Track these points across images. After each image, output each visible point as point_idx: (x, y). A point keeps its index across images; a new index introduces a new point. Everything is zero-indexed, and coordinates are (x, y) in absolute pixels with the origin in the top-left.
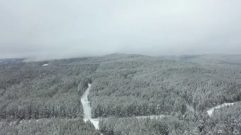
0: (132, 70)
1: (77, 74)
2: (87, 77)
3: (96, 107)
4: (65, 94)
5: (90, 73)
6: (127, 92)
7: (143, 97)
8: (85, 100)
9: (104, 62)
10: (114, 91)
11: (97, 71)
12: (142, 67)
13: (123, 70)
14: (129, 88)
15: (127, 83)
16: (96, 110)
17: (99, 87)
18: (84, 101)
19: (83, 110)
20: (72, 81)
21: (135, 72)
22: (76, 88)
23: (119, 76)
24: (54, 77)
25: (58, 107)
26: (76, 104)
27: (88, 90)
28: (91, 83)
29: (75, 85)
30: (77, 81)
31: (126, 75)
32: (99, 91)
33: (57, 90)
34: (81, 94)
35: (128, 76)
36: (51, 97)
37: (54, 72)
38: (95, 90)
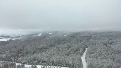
0: (110, 41)
1: (80, 42)
2: (85, 44)
3: (89, 64)
4: (74, 55)
5: (87, 42)
6: (107, 57)
7: (117, 61)
8: (84, 58)
9: (94, 35)
10: (99, 55)
11: (91, 40)
12: (117, 39)
13: (105, 40)
14: (108, 54)
15: (107, 51)
16: (89, 66)
17: (91, 52)
18: (83, 59)
19: (82, 65)
20: (77, 47)
21: (113, 43)
22: (79, 51)
23: (102, 45)
24: (69, 44)
25: (71, 62)
26: (79, 61)
27: (86, 52)
29: (79, 49)
30: (80, 47)
31: (107, 44)
32: (91, 55)
33: (70, 51)
34: (81, 55)
35: (108, 45)
36: (68, 56)
37: (69, 40)
38: (89, 53)
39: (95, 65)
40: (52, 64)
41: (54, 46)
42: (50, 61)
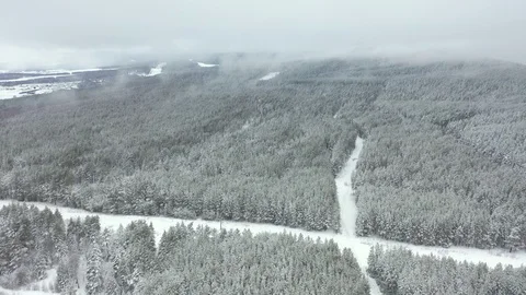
0: (462, 106)
1: (334, 111)
2: (355, 120)
3: (365, 214)
4: (306, 170)
5: (363, 109)
6: (440, 181)
7: (480, 200)
8: (346, 184)
9: (398, 77)
10: (411, 173)
11: (378, 103)
12: (492, 98)
13: (440, 103)
14: (448, 168)
15: (446, 152)
16: (366, 222)
17: (377, 159)
18: (343, 186)
19: (339, 218)
20: (321, 134)
21: (472, 114)
22: (325, 156)
23: (426, 126)
24: (286, 119)
25: (292, 206)
26: (327, 202)
27: (356, 155)
28: (361, 134)
29: (328, 145)
30: (333, 135)
31: (447, 122)
32: (377, 171)
33: (291, 156)
34: (336, 169)
35: (452, 125)
36: (279, 177)
37: (286, 100)
38: (366, 165)
39: (390, 217)
40: (212, 213)
41: (222, 130)
42: (205, 199)
